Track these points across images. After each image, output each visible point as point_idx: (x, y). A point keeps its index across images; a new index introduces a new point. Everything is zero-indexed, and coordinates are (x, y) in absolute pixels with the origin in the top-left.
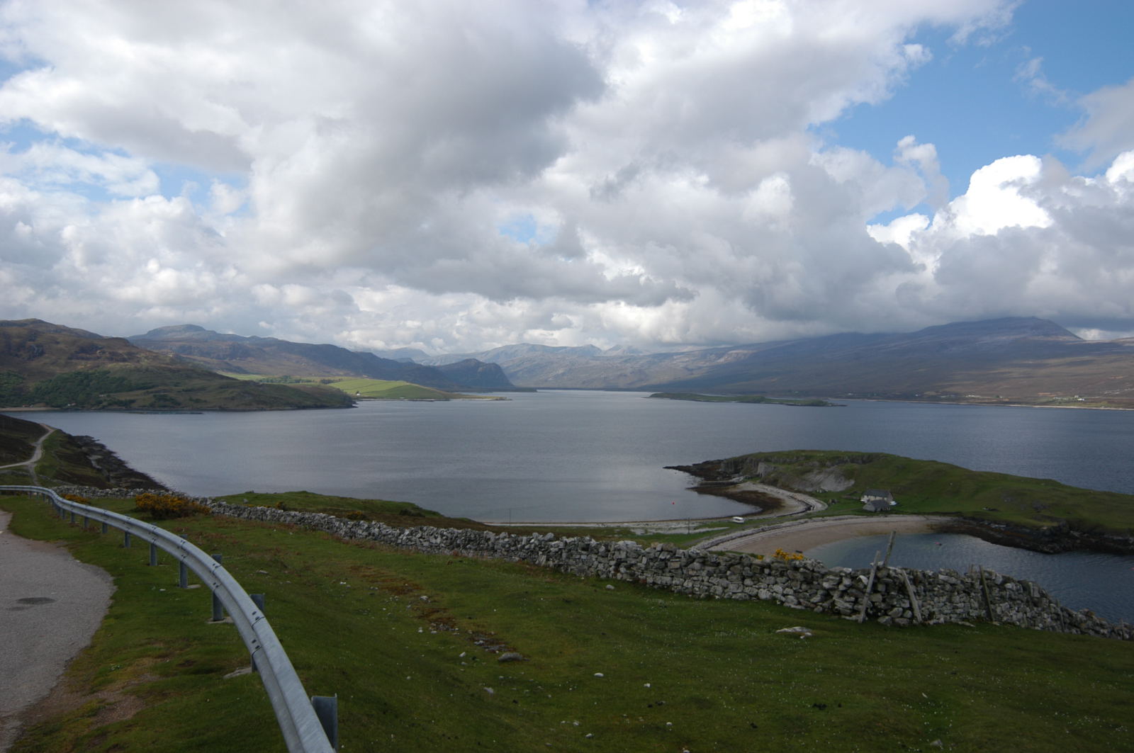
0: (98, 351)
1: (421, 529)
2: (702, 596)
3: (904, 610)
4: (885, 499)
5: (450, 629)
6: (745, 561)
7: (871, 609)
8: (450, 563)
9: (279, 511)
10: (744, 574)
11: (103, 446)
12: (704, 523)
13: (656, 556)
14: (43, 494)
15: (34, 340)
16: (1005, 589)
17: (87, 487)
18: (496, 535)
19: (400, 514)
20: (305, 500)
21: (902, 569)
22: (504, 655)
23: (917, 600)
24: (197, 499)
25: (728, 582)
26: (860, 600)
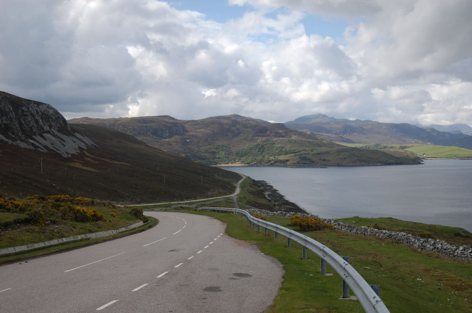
0: (268, 132)
9: (376, 230)
11: (271, 187)
14: (242, 214)
15: (235, 126)
17: (264, 210)
19: (454, 235)
20: (392, 223)
24: (325, 220)
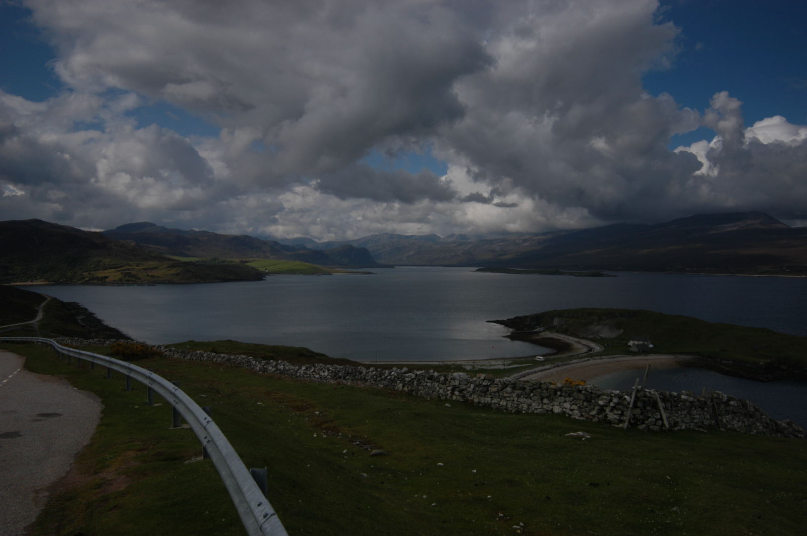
0: (81, 242)
1: (314, 366)
2: (513, 411)
3: (657, 420)
4: (646, 343)
5: (336, 434)
6: (544, 386)
7: (633, 419)
8: (335, 389)
9: (213, 354)
10: (543, 395)
11: (86, 310)
12: (515, 360)
13: (481, 383)
14: (47, 343)
15: (35, 235)
16: (729, 405)
17: (76, 338)
18: (367, 370)
19: (297, 355)
20: (231, 346)
21: (654, 391)
22: (374, 452)
23: (665, 413)
24: (154, 346)
25: (531, 401)
26: (625, 413)
